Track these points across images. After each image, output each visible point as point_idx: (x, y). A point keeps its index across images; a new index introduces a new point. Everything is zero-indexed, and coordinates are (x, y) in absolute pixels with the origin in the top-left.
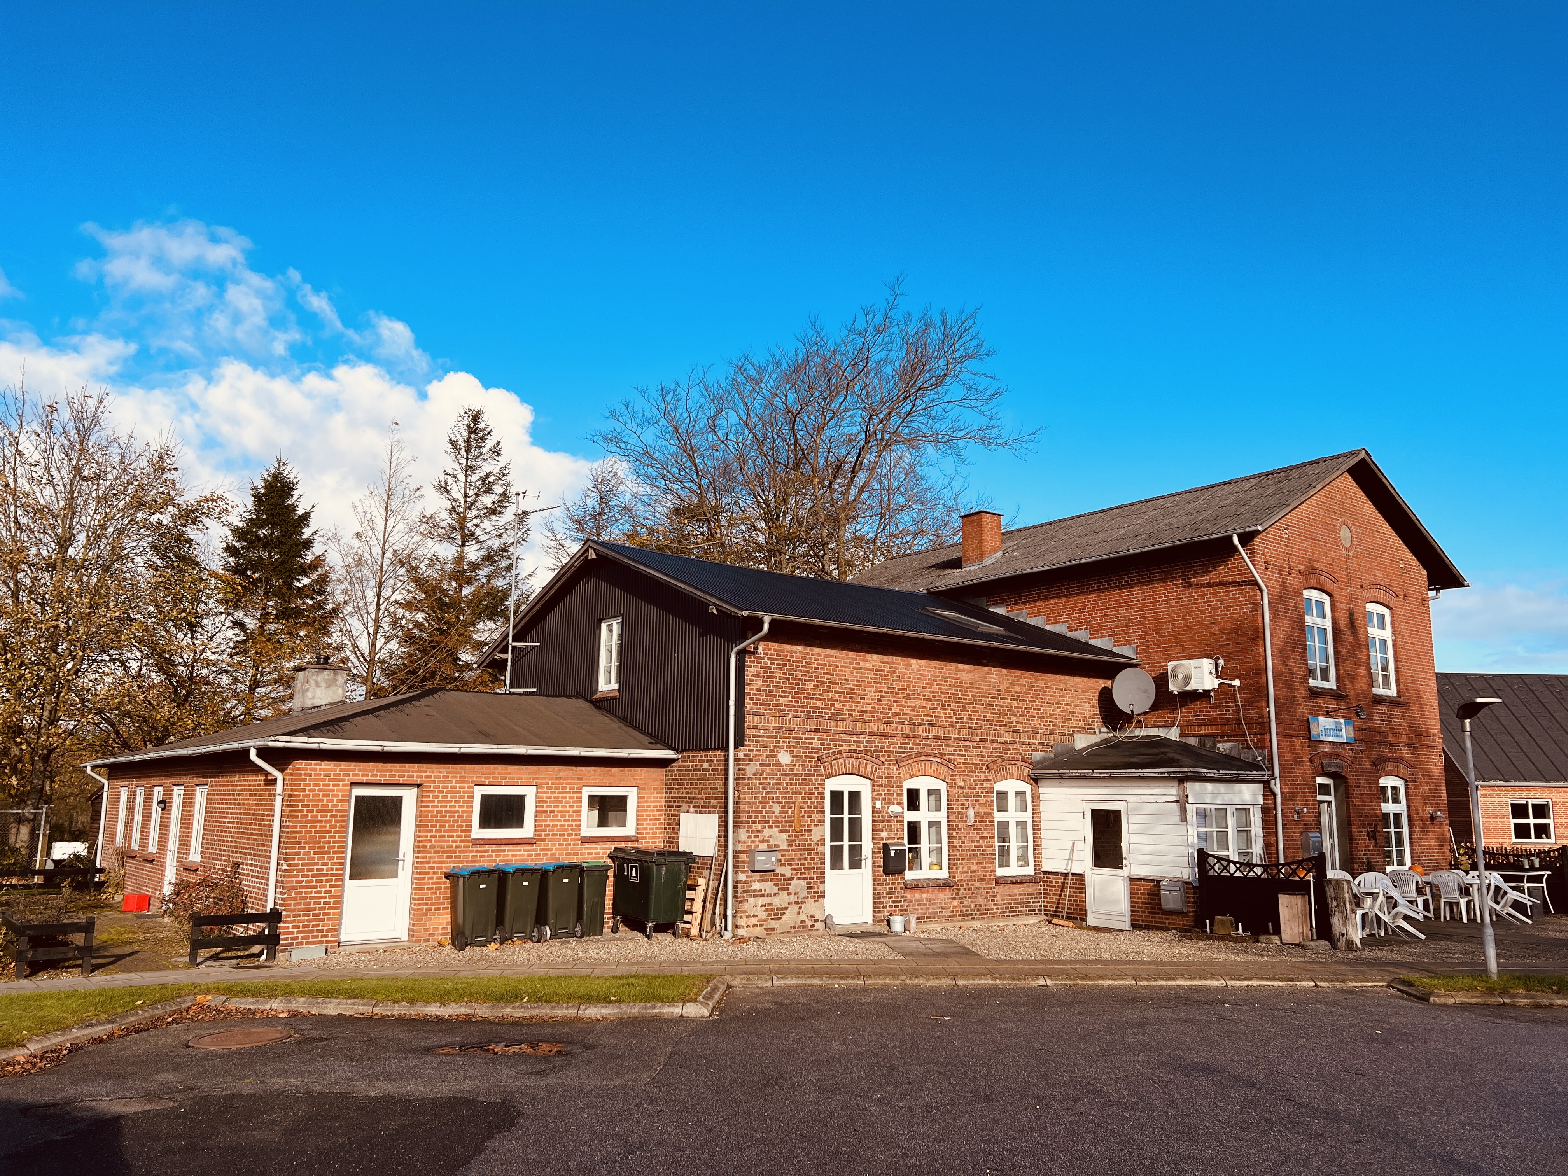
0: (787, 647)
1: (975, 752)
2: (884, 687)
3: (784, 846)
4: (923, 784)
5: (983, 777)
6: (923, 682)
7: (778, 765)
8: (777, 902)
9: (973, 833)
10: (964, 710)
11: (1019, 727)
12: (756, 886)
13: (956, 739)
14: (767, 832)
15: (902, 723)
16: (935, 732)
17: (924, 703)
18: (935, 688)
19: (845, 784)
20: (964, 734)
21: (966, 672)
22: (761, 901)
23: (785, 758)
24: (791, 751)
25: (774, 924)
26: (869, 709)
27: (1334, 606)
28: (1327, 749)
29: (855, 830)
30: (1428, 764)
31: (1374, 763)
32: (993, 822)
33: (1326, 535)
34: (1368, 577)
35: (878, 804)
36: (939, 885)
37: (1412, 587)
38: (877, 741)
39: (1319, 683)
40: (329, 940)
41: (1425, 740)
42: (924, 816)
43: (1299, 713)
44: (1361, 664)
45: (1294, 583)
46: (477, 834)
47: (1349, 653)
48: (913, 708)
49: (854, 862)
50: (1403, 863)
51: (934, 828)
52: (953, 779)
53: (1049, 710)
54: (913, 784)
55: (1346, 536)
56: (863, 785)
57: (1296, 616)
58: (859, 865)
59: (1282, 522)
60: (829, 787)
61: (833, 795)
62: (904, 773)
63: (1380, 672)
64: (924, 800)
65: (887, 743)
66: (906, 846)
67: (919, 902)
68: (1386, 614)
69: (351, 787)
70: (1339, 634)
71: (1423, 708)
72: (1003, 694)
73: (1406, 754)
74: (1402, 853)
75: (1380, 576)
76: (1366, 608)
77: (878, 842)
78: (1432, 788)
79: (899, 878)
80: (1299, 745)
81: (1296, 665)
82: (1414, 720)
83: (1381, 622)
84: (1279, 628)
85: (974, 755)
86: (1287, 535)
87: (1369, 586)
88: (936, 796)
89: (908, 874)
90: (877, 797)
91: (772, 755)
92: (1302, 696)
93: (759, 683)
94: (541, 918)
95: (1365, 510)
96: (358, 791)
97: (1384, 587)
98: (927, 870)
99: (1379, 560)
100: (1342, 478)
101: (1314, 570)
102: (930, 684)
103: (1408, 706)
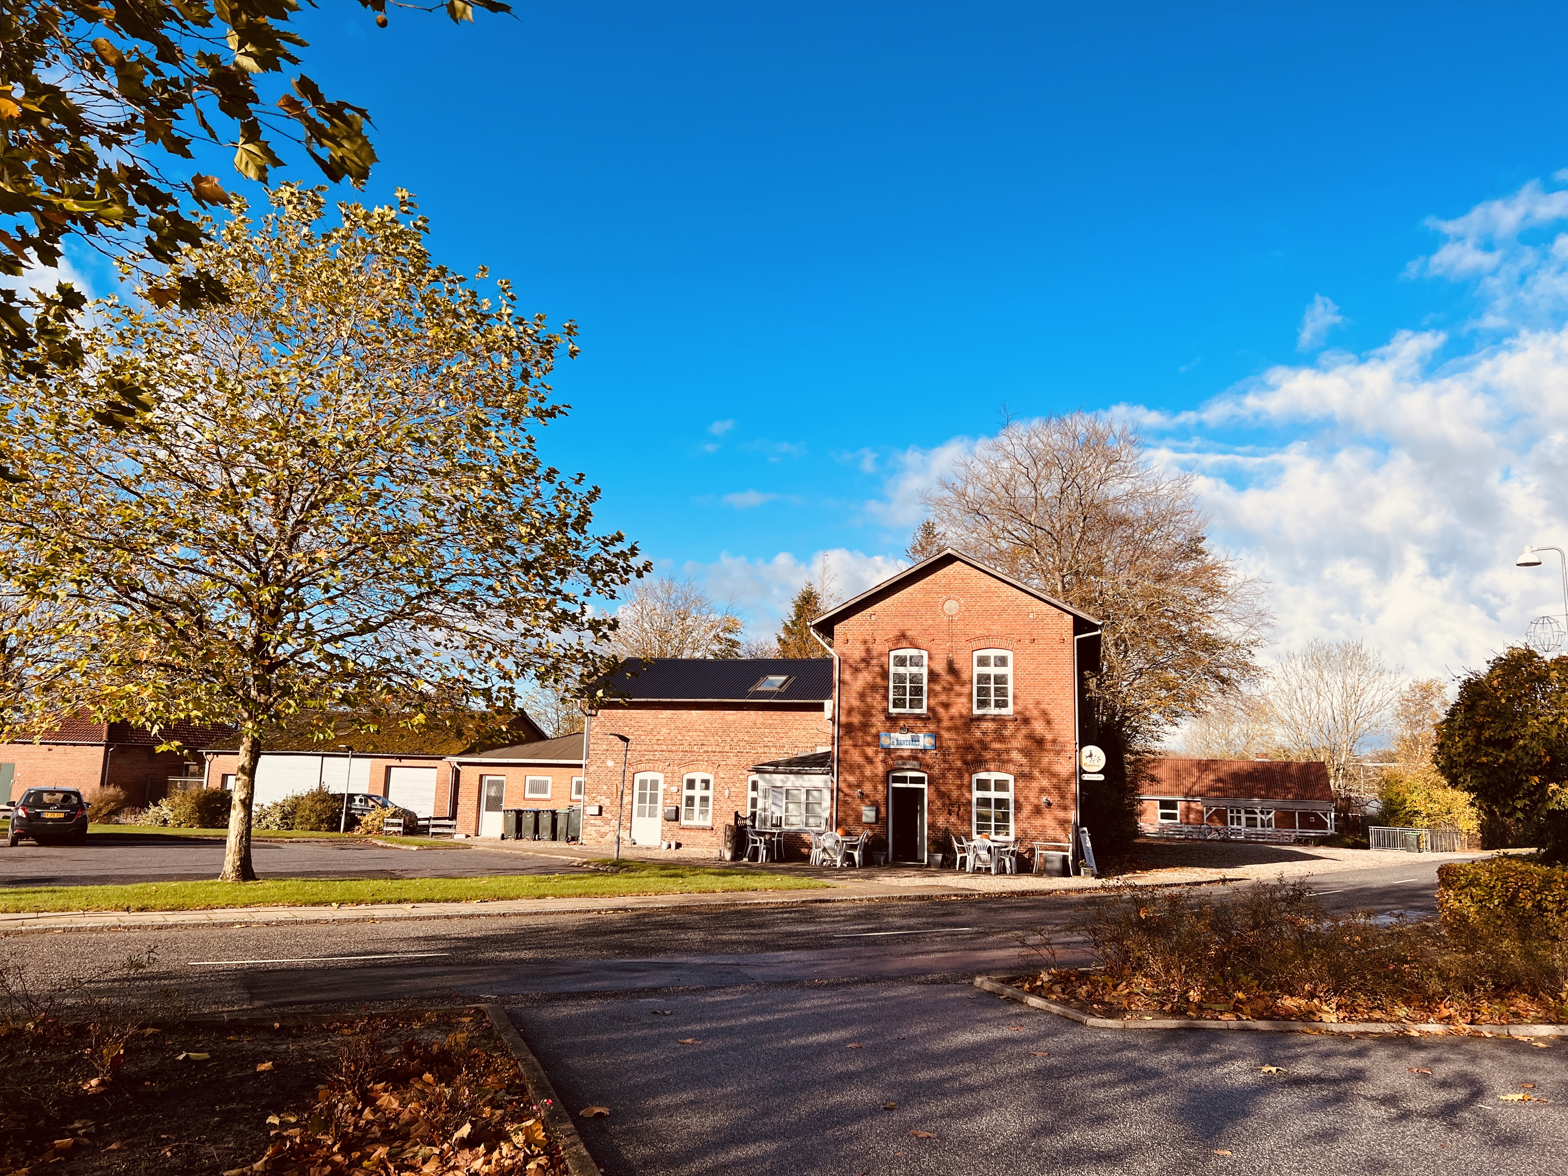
0: (614, 711)
1: (735, 759)
2: (673, 726)
3: (609, 804)
4: (698, 777)
5: (739, 772)
6: (699, 722)
7: (607, 767)
8: (603, 830)
9: (729, 803)
10: (728, 735)
11: (770, 744)
12: (592, 822)
13: (719, 752)
14: (599, 798)
15: (682, 745)
16: (705, 748)
17: (699, 734)
18: (707, 725)
19: (649, 776)
20: (727, 749)
21: (731, 715)
22: (594, 828)
23: (610, 763)
24: (614, 760)
25: (601, 840)
26: (662, 738)
27: (930, 658)
28: (906, 754)
29: (654, 799)
30: (1050, 763)
31: (965, 762)
32: (746, 797)
33: (923, 611)
34: (978, 632)
35: (665, 786)
36: (704, 829)
37: (1046, 631)
38: (666, 754)
39: (907, 710)
40: (472, 833)
41: (1048, 746)
42: (698, 792)
43: (873, 731)
44: (960, 695)
45: (877, 648)
46: (528, 795)
47: (944, 689)
48: (691, 737)
49: (652, 814)
50: (1007, 834)
51: (704, 799)
52: (717, 773)
53: (795, 733)
54: (691, 776)
55: (952, 607)
56: (659, 777)
57: (877, 669)
58: (655, 816)
59: (870, 610)
60: (638, 777)
61: (641, 781)
62: (683, 770)
63: (993, 698)
64: (698, 784)
65: (673, 755)
66: (683, 808)
67: (689, 837)
68: (1009, 655)
69: (481, 776)
70: (933, 676)
71: (1048, 722)
72: (758, 725)
73: (1015, 755)
74: (1006, 827)
75: (996, 628)
76: (976, 654)
77: (665, 805)
78: (1055, 781)
79: (676, 824)
80: (870, 751)
81: (876, 701)
82: (1033, 730)
83: (1002, 661)
84: (856, 679)
85: (733, 760)
86: (873, 618)
87: (977, 638)
88: (706, 783)
89: (684, 822)
90: (666, 782)
91: (604, 762)
92: (878, 720)
93: (598, 729)
94: (536, 831)
95: (982, 584)
96: (488, 778)
97: (1001, 636)
98: (698, 820)
99: (996, 617)
100: (950, 567)
101: (903, 636)
102: (704, 723)
103: (1026, 721)
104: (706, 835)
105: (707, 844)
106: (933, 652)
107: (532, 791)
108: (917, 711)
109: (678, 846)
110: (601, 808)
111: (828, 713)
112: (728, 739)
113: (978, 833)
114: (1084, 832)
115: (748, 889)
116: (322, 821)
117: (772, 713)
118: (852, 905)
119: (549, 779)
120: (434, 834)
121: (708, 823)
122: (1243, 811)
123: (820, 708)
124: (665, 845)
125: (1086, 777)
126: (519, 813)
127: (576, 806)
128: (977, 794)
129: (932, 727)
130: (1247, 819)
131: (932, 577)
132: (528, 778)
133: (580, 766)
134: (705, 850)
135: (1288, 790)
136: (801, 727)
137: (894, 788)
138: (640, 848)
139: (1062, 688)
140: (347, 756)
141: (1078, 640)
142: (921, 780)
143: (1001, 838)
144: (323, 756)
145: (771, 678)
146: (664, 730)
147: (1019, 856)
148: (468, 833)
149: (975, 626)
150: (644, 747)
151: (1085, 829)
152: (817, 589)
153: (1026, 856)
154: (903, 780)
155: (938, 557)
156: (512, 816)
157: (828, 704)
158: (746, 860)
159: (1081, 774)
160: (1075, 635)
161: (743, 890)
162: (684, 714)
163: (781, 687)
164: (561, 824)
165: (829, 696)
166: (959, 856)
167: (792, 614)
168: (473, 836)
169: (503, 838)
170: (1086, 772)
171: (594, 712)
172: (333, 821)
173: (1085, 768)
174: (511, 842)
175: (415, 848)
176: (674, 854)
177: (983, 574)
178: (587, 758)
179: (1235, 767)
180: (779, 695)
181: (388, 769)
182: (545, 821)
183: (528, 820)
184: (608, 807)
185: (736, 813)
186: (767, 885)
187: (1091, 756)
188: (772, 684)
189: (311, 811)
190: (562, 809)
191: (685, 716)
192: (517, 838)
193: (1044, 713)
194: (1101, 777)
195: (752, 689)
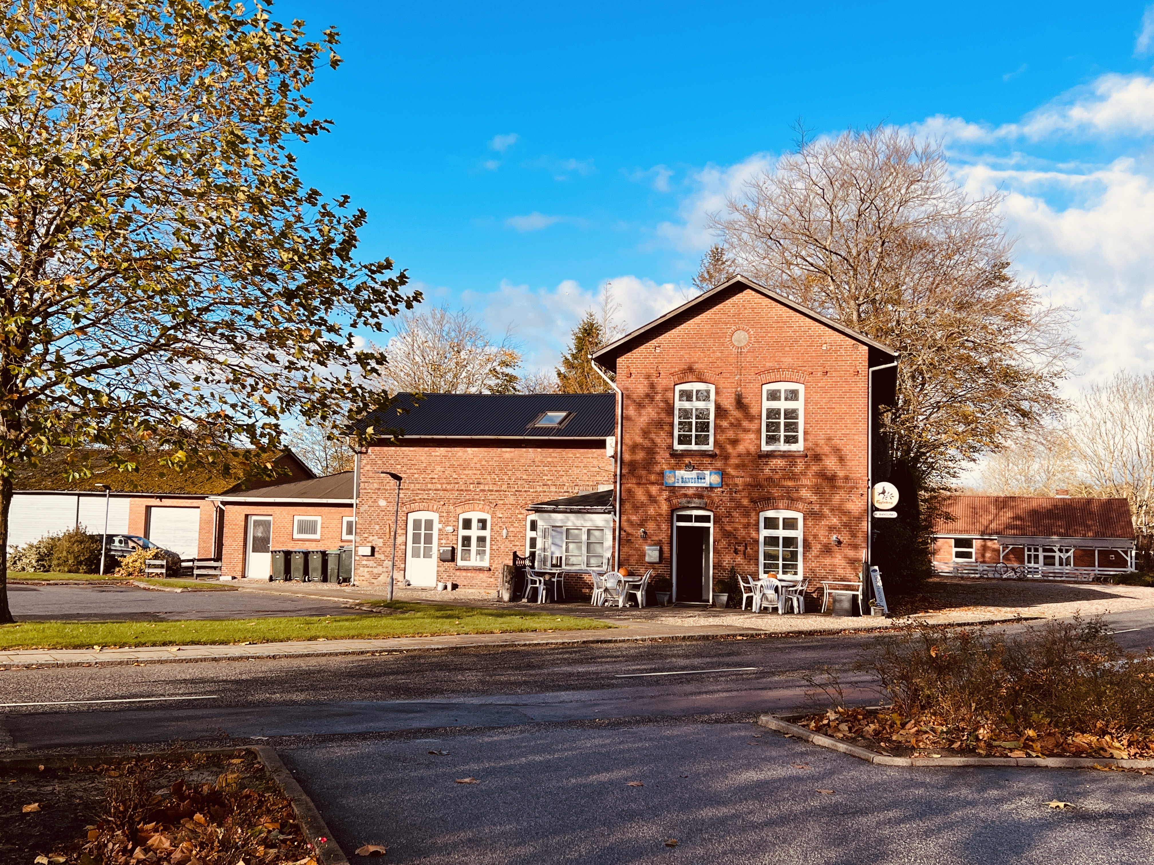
0: (385, 448)
1: (513, 498)
2: (448, 464)
3: (381, 545)
4: (475, 516)
5: (517, 511)
6: (475, 460)
7: (379, 506)
8: (376, 571)
9: (507, 542)
10: (506, 474)
11: (549, 483)
12: (364, 562)
13: (496, 491)
14: (371, 538)
15: (458, 483)
16: (482, 487)
17: (475, 472)
18: (484, 463)
19: (423, 516)
20: (504, 487)
21: (508, 453)
22: (366, 570)
23: (382, 503)
24: (386, 499)
25: (374, 581)
26: (436, 476)
27: (717, 393)
28: (690, 492)
29: (428, 539)
30: (842, 501)
31: (753, 501)
32: (524, 537)
33: (711, 342)
34: (769, 365)
35: (440, 526)
36: (480, 570)
37: (840, 363)
38: (441, 493)
39: (693, 447)
40: (238, 575)
41: (840, 483)
42: (474, 533)
43: (657, 469)
44: (746, 431)
45: (662, 382)
46: (296, 536)
47: (732, 424)
48: (467, 475)
49: (427, 555)
50: (796, 573)
51: (481, 540)
52: (494, 513)
53: (576, 471)
54: (467, 516)
55: (741, 338)
56: (434, 516)
57: (662, 405)
58: (430, 557)
59: (654, 342)
60: (412, 517)
61: (415, 521)
62: (459, 510)
63: (782, 434)
64: (474, 524)
65: (448, 494)
66: (459, 548)
67: (465, 577)
68: (801, 388)
69: (247, 516)
70: (721, 412)
71: (841, 459)
72: (537, 463)
73: (805, 493)
74: (795, 566)
75: (787, 361)
76: (766, 388)
77: (440, 545)
78: (845, 519)
79: (452, 564)
80: (654, 490)
81: (660, 439)
82: (825, 468)
83: (793, 395)
84: (640, 415)
85: (512, 500)
86: (658, 350)
87: (768, 371)
88: (483, 523)
89: (460, 563)
90: (440, 522)
91: (375, 501)
92: (662, 457)
93: (368, 467)
94: (306, 572)
95: (773, 313)
96: (254, 518)
97: (791, 368)
98: (474, 561)
99: (787, 349)
100: (740, 295)
101: (690, 370)
102: (480, 461)
103: (817, 458)
104: (482, 576)
105: (485, 584)
106: (721, 386)
107: (300, 531)
108: (704, 447)
109: (455, 587)
110: (373, 549)
111: (610, 450)
112: (506, 478)
113: (765, 572)
114: (875, 571)
115: (527, 630)
116: (80, 563)
117: (551, 450)
118: (634, 645)
119: (319, 519)
120: (198, 576)
121: (486, 564)
122: (1041, 550)
123: (602, 445)
124: (441, 586)
125: (878, 515)
126: (288, 554)
127: (347, 546)
128: (765, 533)
129: (719, 464)
130: (1045, 557)
131: (720, 306)
132: (297, 518)
133: (351, 505)
134: (482, 591)
135: (1089, 528)
136: (582, 465)
137: (678, 527)
138: (415, 589)
139: (855, 423)
140: (105, 496)
141: (873, 372)
142: (706, 519)
143: (789, 577)
144: (79, 495)
145: (550, 414)
146: (438, 468)
147: (807, 596)
148: (235, 575)
149: (764, 358)
150: (418, 486)
151: (876, 568)
152: (598, 319)
153: (815, 595)
154: (689, 518)
155: (727, 285)
156: (280, 557)
157: (610, 441)
158: (525, 600)
159: (873, 511)
160: (870, 366)
161: (522, 631)
162: (459, 452)
163: (560, 423)
164: (332, 565)
165: (611, 432)
166: (745, 596)
167: (573, 347)
168: (239, 577)
169: (271, 579)
170: (878, 510)
171: (364, 449)
172: (92, 563)
173: (877, 505)
174: (280, 584)
175: (179, 590)
176: (450, 595)
177: (774, 304)
178: (358, 497)
179: (1034, 504)
180: (559, 432)
181: (148, 508)
182: (315, 561)
183: (297, 561)
184: (380, 548)
185: (515, 553)
186: (547, 626)
187: (884, 492)
188: (551, 419)
189: (68, 552)
190: (332, 549)
191: (460, 454)
192: (286, 580)
193: (837, 450)
194: (894, 515)
195: (530, 426)
